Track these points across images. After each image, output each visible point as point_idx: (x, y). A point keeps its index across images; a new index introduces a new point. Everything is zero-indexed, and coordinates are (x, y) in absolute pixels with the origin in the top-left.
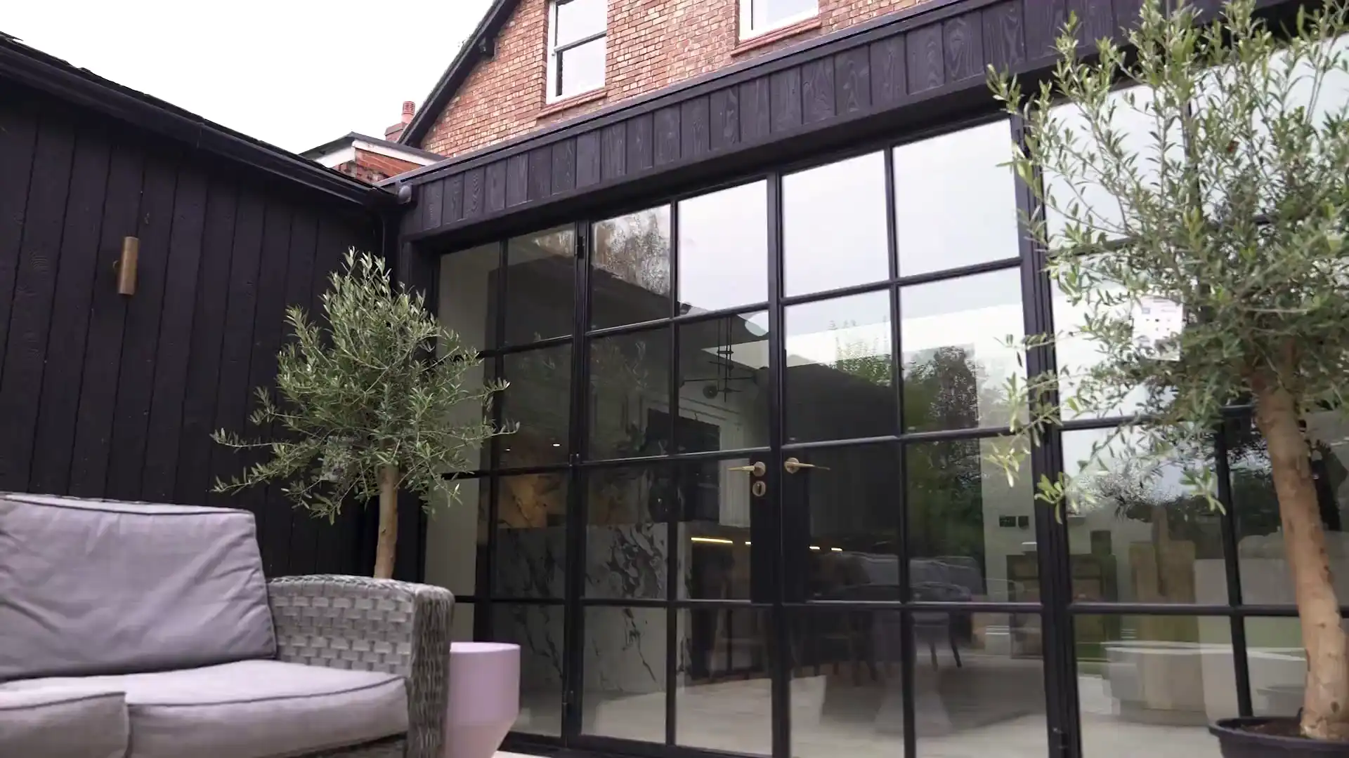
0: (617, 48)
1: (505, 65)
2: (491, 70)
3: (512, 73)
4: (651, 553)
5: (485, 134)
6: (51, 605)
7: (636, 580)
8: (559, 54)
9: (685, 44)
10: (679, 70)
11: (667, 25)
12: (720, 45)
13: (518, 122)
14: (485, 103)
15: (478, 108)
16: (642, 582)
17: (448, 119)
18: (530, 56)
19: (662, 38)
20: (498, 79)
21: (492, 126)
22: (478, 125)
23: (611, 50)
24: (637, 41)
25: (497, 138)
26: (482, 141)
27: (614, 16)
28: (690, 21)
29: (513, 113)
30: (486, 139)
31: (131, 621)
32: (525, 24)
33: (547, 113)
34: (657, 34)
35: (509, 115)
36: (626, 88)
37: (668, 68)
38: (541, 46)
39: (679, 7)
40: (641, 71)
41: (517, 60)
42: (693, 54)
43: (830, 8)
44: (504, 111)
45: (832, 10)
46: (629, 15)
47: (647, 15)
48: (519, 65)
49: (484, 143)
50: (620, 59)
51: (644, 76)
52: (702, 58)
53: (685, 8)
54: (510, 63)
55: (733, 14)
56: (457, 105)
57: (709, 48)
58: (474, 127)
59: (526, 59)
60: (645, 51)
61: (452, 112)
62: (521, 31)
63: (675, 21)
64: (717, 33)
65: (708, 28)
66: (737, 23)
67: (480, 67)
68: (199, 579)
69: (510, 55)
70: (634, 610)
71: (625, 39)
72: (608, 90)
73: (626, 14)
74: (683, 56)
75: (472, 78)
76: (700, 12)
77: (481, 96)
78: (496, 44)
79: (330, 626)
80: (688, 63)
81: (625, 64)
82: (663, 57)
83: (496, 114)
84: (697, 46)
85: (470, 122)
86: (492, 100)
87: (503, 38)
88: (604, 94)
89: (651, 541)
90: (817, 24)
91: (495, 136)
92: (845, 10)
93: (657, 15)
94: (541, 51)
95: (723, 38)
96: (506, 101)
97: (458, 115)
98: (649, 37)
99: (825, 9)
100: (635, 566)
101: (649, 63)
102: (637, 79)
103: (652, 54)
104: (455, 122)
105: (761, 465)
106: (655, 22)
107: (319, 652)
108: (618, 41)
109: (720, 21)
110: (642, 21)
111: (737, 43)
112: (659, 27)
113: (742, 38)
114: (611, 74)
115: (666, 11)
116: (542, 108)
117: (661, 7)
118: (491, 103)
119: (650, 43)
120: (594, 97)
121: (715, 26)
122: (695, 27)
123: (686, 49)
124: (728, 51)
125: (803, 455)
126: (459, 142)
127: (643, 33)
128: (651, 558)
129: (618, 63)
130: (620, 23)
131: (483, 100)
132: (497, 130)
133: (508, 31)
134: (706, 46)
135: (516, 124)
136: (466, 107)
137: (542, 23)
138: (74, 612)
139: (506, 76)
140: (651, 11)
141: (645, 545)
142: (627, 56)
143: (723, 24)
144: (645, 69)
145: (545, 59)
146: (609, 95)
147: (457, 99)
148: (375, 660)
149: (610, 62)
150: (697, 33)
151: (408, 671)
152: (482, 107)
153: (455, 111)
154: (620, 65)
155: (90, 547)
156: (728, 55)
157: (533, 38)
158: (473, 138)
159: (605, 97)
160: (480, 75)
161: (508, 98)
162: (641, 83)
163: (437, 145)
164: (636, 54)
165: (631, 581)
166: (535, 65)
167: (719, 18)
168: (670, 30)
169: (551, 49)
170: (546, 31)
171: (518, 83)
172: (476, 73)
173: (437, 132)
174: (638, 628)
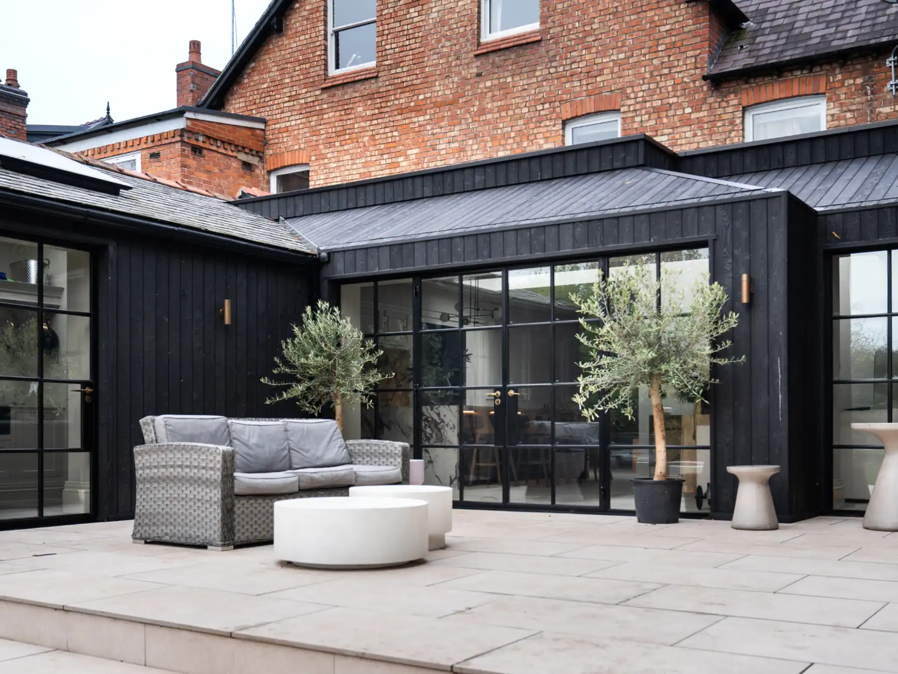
0: (385, 38)
1: (292, 41)
2: (280, 43)
3: (300, 48)
4: (438, 421)
5: (278, 96)
6: (302, 450)
7: (431, 435)
8: (336, 33)
9: (439, 41)
10: (434, 62)
11: (425, 23)
12: (466, 45)
13: (306, 90)
14: (277, 70)
15: (272, 74)
16: (434, 435)
17: (246, 81)
18: (314, 35)
19: (420, 34)
20: (287, 51)
21: (284, 91)
22: (272, 89)
23: (380, 39)
24: (401, 34)
25: (289, 101)
26: (276, 102)
27: (382, 10)
28: (442, 22)
29: (302, 82)
30: (280, 101)
31: (319, 454)
32: (308, 8)
33: (330, 84)
34: (416, 30)
35: (298, 83)
36: (393, 71)
37: (426, 59)
38: (322, 28)
39: (434, 10)
40: (404, 59)
41: (302, 38)
42: (445, 50)
43: (548, 26)
44: (294, 79)
45: (550, 28)
46: (394, 11)
47: (408, 13)
48: (305, 42)
49: (278, 104)
50: (388, 47)
51: (407, 63)
52: (452, 54)
53: (438, 12)
54: (297, 39)
55: (476, 22)
56: (253, 69)
57: (458, 47)
58: (269, 89)
59: (311, 38)
60: (407, 43)
61: (249, 74)
62: (305, 13)
63: (431, 21)
64: (464, 35)
65: (457, 30)
66: (479, 28)
67: (271, 40)
68: (329, 442)
69: (297, 32)
70: (429, 449)
71: (391, 31)
72: (379, 72)
73: (391, 10)
74: (437, 50)
75: (266, 48)
76: (450, 16)
77: (273, 64)
78: (284, 22)
79: (370, 454)
80: (441, 57)
81: (392, 51)
82: (422, 49)
83: (287, 81)
84: (448, 44)
85: (265, 86)
86: (283, 69)
87: (291, 17)
88: (376, 74)
89: (439, 415)
90: (539, 38)
91: (287, 99)
92: (559, 29)
93: (416, 14)
94: (322, 32)
95: (468, 40)
96: (295, 71)
97: (256, 78)
98: (411, 31)
99: (544, 27)
100: (429, 427)
101: (411, 52)
102: (402, 65)
103: (413, 46)
104: (252, 84)
105: (499, 393)
106: (415, 20)
107: (367, 462)
108: (386, 32)
109: (466, 26)
110: (404, 17)
111: (479, 44)
112: (418, 24)
113: (483, 40)
114: (380, 59)
115: (424, 12)
116: (325, 80)
117: (420, 8)
118: (282, 72)
119: (411, 36)
120: (368, 76)
121: (462, 30)
122: (446, 28)
123: (440, 46)
124: (472, 50)
125: (516, 389)
126: (257, 101)
127: (405, 27)
128: (439, 424)
129: (386, 50)
130: (387, 17)
131: (276, 68)
132: (288, 94)
133: (293, 11)
134: (455, 45)
135: (304, 91)
136: (261, 73)
137: (322, 8)
138: (307, 451)
139: (294, 49)
140: (412, 10)
141: (436, 417)
142: (394, 46)
143: (468, 28)
144: (407, 58)
145: (326, 39)
146: (379, 75)
147: (253, 65)
148: (389, 463)
149: (380, 49)
150: (448, 33)
151: (400, 466)
152: (275, 73)
153: (252, 75)
154: (388, 52)
155: (305, 433)
156: (472, 55)
157: (315, 20)
158: (268, 99)
159: (377, 77)
160: (271, 47)
161: (297, 68)
162: (405, 69)
163: (237, 101)
164: (401, 44)
165: (428, 435)
166: (318, 44)
167: (465, 23)
168: (427, 28)
169: (330, 30)
170: (326, 15)
171: (304, 57)
172: (268, 44)
173: (237, 90)
174: (433, 459)
